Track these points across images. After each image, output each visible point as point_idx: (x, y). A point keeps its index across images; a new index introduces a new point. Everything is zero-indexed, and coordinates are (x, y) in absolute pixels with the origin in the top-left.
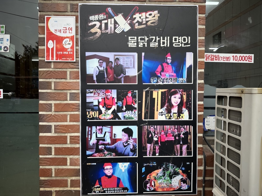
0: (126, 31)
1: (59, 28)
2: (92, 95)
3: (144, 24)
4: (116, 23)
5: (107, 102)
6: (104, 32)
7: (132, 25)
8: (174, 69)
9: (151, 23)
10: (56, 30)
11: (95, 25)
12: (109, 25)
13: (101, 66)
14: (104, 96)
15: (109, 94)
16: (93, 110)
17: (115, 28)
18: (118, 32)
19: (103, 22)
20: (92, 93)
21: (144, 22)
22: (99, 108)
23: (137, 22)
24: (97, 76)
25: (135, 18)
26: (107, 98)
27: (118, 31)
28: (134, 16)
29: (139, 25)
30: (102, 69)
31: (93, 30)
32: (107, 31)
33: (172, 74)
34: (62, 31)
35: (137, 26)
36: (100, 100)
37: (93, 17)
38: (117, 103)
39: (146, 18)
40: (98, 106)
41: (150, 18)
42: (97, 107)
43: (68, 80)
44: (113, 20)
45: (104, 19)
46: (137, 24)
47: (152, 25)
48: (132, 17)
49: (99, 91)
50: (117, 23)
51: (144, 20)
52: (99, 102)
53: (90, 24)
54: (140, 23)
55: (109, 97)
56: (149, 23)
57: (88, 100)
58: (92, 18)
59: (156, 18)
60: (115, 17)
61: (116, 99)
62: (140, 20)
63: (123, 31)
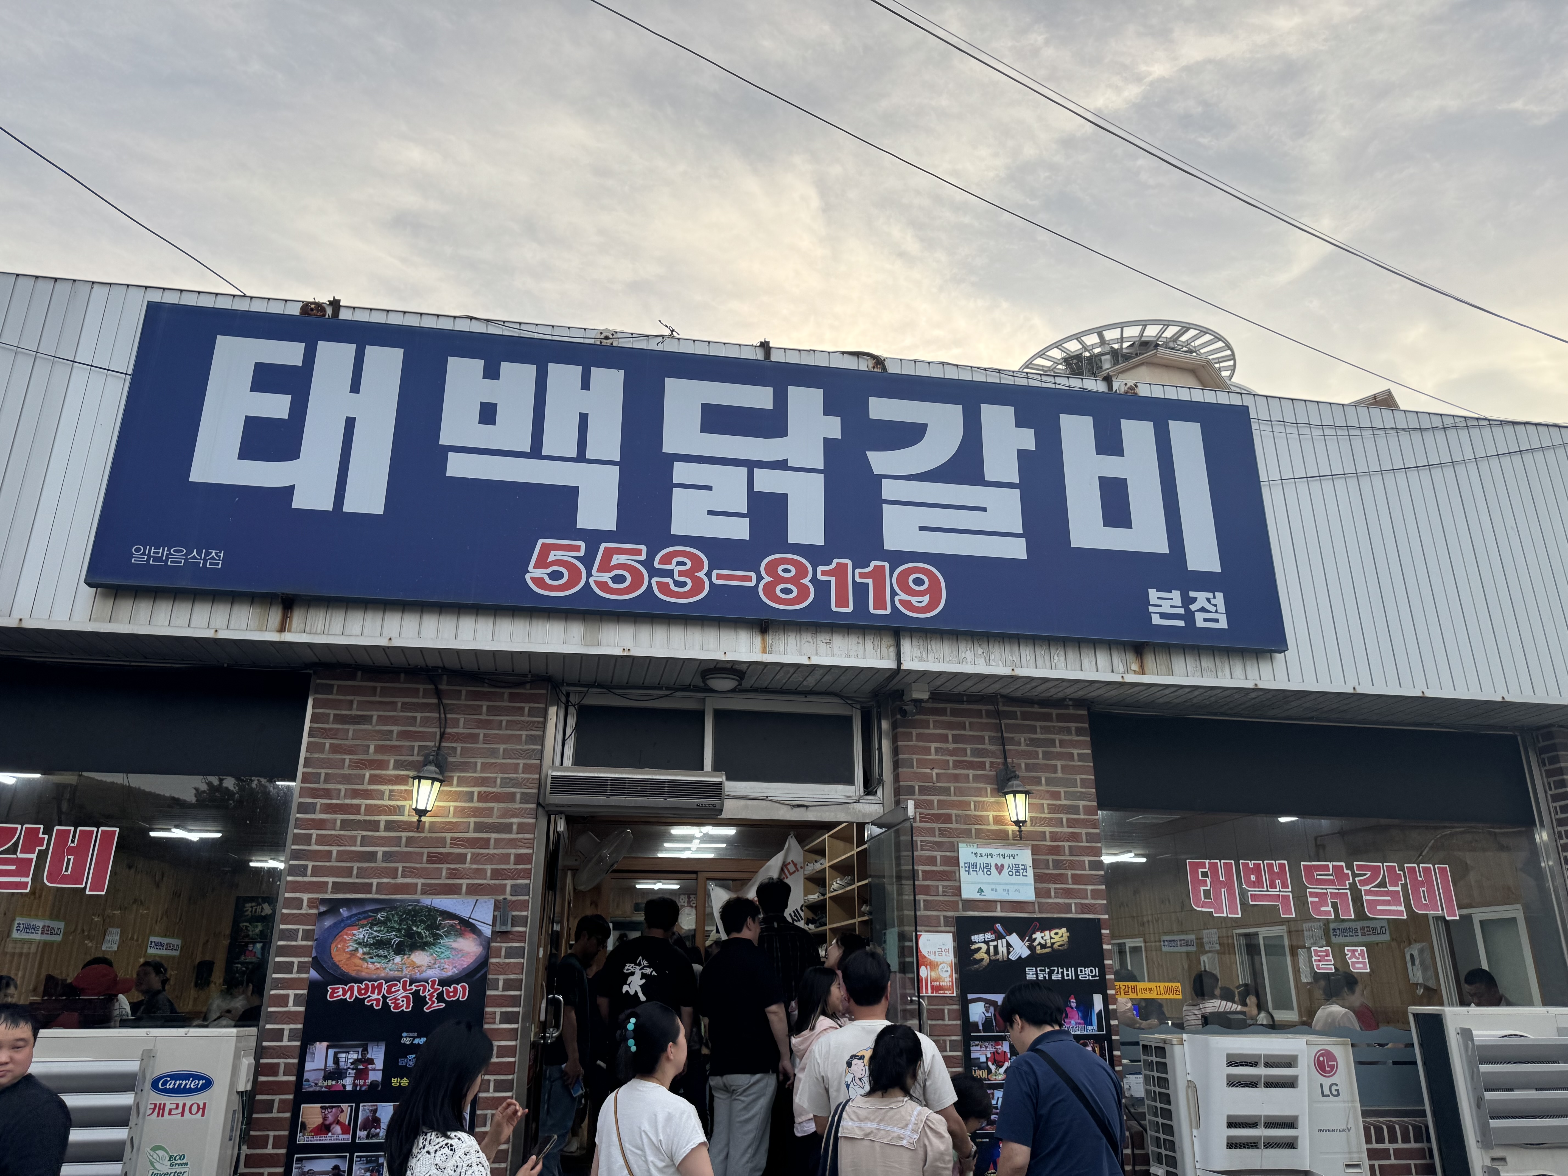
0: (1023, 957)
1: (932, 950)
2: (978, 1048)
3: (1049, 947)
4: (1009, 945)
5: (997, 1057)
6: (993, 958)
7: (1031, 948)
8: (1080, 1014)
9: (1059, 946)
10: (929, 952)
11: (980, 949)
12: (1000, 949)
13: (988, 1012)
14: (993, 1050)
15: (1000, 1047)
16: (980, 1068)
17: (1009, 953)
18: (1013, 959)
19: (991, 944)
20: (977, 1045)
21: (1049, 945)
22: (988, 1066)
23: (1038, 945)
24: (983, 1025)
25: (1035, 939)
26: (997, 1052)
27: (1013, 957)
28: (1034, 936)
29: (1041, 949)
30: (989, 1015)
31: (978, 956)
32: (998, 957)
33: (1079, 1021)
34: (937, 953)
35: (1039, 950)
36: (989, 1055)
37: (976, 936)
38: (1010, 1059)
39: (1051, 938)
40: (987, 1063)
41: (1057, 938)
42: (985, 1064)
43: (947, 1022)
44: (1004, 941)
45: (993, 940)
46: (1039, 947)
47: (1060, 948)
48: (1031, 937)
49: (986, 1044)
50: (1011, 946)
51: (1048, 941)
52: (987, 1058)
53: (973, 947)
54: (1043, 946)
55: (1000, 1051)
56: (1055, 946)
57: (973, 1055)
58: (974, 938)
59: (1065, 938)
60: (1007, 937)
61: (1009, 1054)
62: (1043, 942)
63: (1020, 957)
